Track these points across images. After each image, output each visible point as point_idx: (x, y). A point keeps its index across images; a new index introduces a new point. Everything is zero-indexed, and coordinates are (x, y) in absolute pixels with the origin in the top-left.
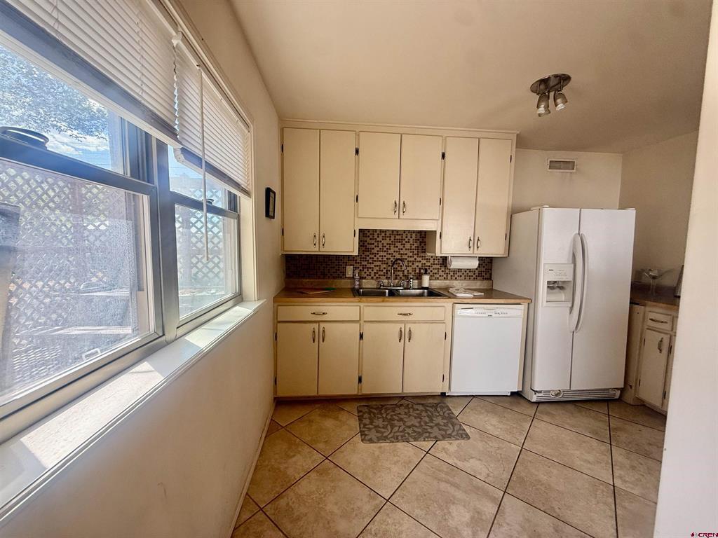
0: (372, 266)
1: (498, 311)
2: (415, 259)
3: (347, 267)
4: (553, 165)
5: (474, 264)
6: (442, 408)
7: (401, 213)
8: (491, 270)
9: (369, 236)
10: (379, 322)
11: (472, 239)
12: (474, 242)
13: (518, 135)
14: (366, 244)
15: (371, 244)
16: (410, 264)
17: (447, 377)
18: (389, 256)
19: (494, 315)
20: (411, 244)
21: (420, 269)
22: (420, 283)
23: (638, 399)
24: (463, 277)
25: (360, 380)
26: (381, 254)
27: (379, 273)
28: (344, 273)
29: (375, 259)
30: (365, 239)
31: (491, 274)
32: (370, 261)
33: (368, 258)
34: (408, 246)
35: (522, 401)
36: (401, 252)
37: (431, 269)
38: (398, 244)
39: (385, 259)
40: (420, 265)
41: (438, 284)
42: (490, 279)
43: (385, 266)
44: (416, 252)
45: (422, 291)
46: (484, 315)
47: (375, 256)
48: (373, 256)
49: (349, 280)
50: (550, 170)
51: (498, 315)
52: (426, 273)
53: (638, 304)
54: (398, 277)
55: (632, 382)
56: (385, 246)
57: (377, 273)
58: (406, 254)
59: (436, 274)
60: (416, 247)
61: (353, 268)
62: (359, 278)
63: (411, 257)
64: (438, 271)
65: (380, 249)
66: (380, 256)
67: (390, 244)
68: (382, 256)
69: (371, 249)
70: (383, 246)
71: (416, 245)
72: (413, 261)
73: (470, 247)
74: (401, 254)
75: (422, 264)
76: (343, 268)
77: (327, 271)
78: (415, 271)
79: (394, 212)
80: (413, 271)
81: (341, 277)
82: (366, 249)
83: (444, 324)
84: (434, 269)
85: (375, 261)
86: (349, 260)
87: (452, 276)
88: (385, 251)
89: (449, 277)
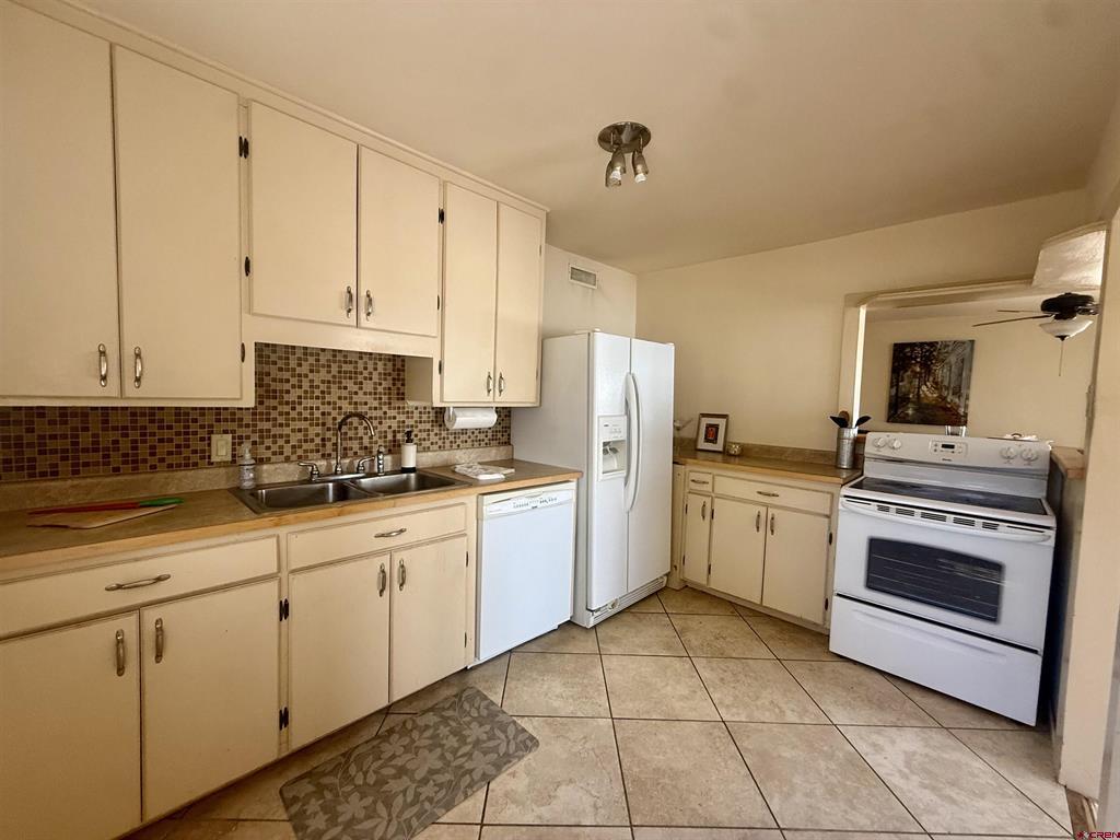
0: (286, 431)
1: (544, 497)
2: (385, 413)
3: (214, 437)
4: (576, 274)
5: (490, 419)
7: (363, 315)
8: (509, 428)
9: (275, 363)
10: (331, 563)
11: (492, 376)
12: (495, 382)
13: (547, 214)
15: (281, 381)
16: (375, 423)
17: (471, 635)
18: (327, 408)
19: (539, 505)
20: (375, 381)
21: (394, 432)
22: (399, 460)
23: (684, 581)
24: (469, 443)
25: (284, 719)
26: (310, 403)
27: (305, 446)
28: (205, 456)
29: (293, 414)
31: (509, 435)
32: (281, 420)
33: (274, 414)
34: (368, 386)
35: (575, 632)
36: (355, 398)
37: (417, 431)
38: (350, 384)
39: (317, 414)
40: (395, 426)
41: (429, 460)
42: (508, 443)
43: (319, 429)
44: (385, 399)
45: (405, 475)
46: (524, 508)
47: (294, 409)
48: (286, 409)
49: (222, 471)
50: (573, 281)
51: (544, 504)
52: (409, 440)
53: (679, 463)
54: (350, 453)
56: (318, 387)
57: (300, 447)
58: (366, 404)
59: (424, 440)
60: (385, 389)
61: (233, 438)
62: (253, 462)
63: (376, 408)
64: (429, 435)
65: (306, 392)
66: (305, 408)
67: (329, 382)
68: (312, 408)
69: (281, 391)
70: (311, 387)
71: (385, 384)
72: (381, 418)
73: (489, 391)
74: (356, 403)
75: (399, 422)
76: (202, 439)
77: (143, 451)
78: (386, 437)
79: (345, 312)
80: (380, 438)
81: (196, 464)
82: (267, 391)
83: (465, 538)
84: (420, 431)
85: (294, 419)
86: (218, 420)
87: (451, 442)
88: (317, 398)
89: (447, 444)
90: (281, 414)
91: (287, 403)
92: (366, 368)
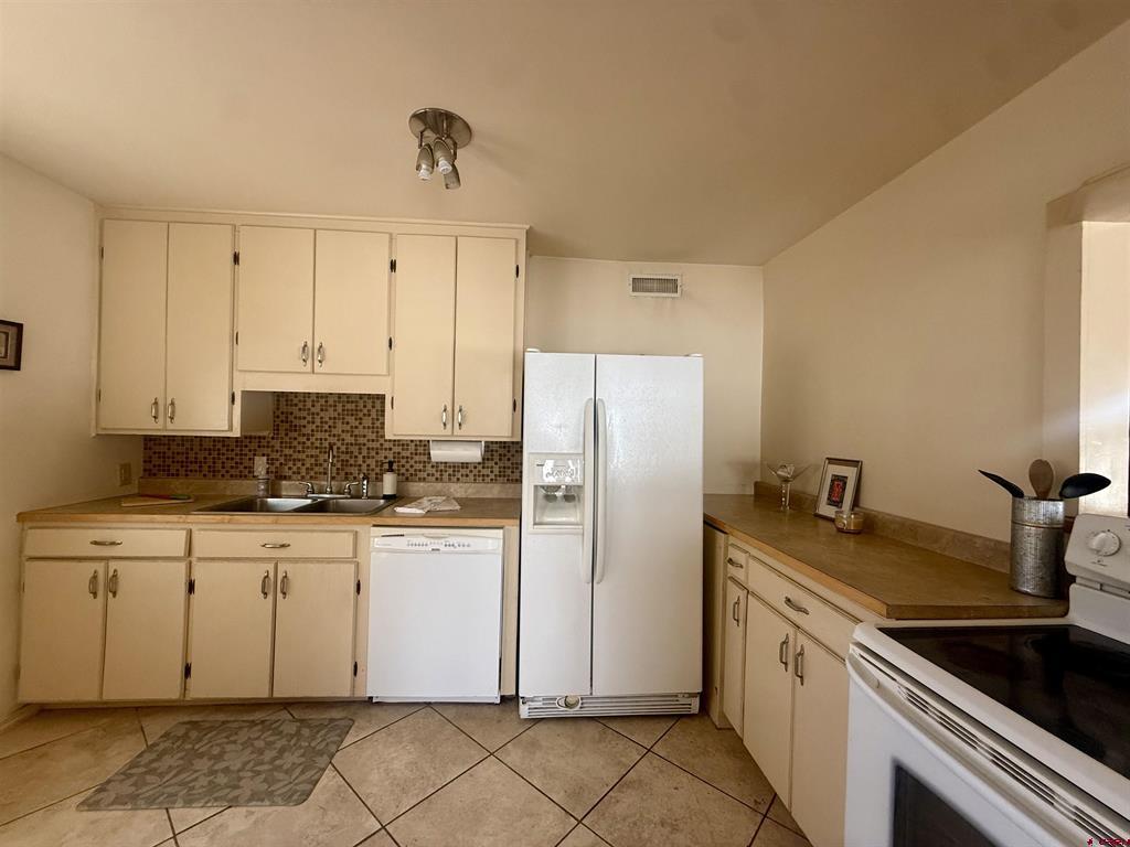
0: (303, 456)
1: (451, 540)
3: (256, 458)
4: (639, 284)
6: (334, 729)
7: (317, 363)
9: (296, 405)
11: (449, 409)
12: (454, 414)
13: (528, 232)
14: (291, 418)
15: (300, 418)
16: (373, 453)
17: (363, 667)
18: (332, 440)
25: (188, 671)
26: (319, 435)
27: (316, 469)
28: (251, 470)
29: (308, 444)
30: (290, 409)
32: (300, 448)
33: (295, 443)
36: (356, 432)
37: (412, 462)
38: (351, 420)
39: (326, 444)
40: (390, 456)
46: (424, 548)
47: (308, 439)
50: (637, 294)
51: (451, 548)
52: (390, 470)
53: (720, 530)
54: (351, 477)
55: (717, 681)
56: (326, 423)
57: (312, 469)
58: (364, 436)
59: (420, 471)
61: (268, 460)
63: (373, 441)
64: (425, 467)
65: (318, 426)
66: (317, 439)
67: (335, 418)
68: (321, 439)
69: (300, 426)
70: (321, 422)
72: (377, 449)
73: (445, 425)
74: (356, 436)
75: (394, 453)
76: (250, 459)
77: (219, 466)
79: (303, 362)
80: (377, 466)
81: (246, 476)
82: (291, 426)
83: (354, 566)
84: (416, 462)
85: (308, 448)
86: (259, 447)
87: (450, 475)
88: (326, 431)
89: (446, 476)
90: (299, 443)
91: (304, 435)
92: (365, 406)
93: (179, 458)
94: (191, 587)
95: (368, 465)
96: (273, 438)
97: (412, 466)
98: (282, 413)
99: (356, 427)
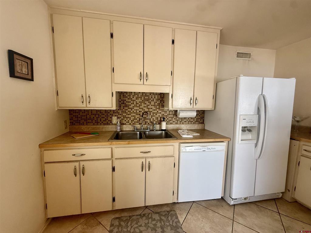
0: (130, 116)
1: (209, 147)
2: (158, 111)
3: (113, 117)
4: (239, 55)
5: (194, 114)
6: (172, 216)
7: (145, 81)
8: (204, 117)
9: (127, 97)
10: (127, 158)
11: (192, 98)
12: (193, 100)
13: (221, 30)
14: (125, 102)
15: (128, 102)
16: (155, 114)
17: (176, 192)
18: (141, 110)
19: (206, 150)
20: (155, 101)
21: (161, 117)
22: (161, 127)
24: (187, 122)
25: (114, 200)
26: (136, 108)
27: (135, 121)
28: (111, 122)
29: (132, 111)
30: (125, 99)
31: (203, 120)
32: (129, 113)
33: (127, 111)
34: (153, 103)
36: (149, 107)
37: (168, 117)
38: (147, 102)
39: (138, 111)
40: (161, 116)
41: (172, 127)
42: (203, 123)
43: (138, 116)
44: (158, 107)
45: (161, 132)
46: (200, 150)
47: (132, 110)
49: (114, 126)
50: (238, 58)
51: (209, 150)
52: (164, 121)
53: (294, 140)
54: (147, 123)
55: (290, 188)
56: (138, 104)
57: (133, 121)
58: (152, 108)
59: (171, 120)
60: (158, 104)
61: (117, 118)
62: (120, 124)
63: (155, 110)
64: (172, 119)
65: (135, 105)
66: (135, 110)
67: (141, 102)
68: (136, 110)
69: (129, 105)
70: (136, 104)
71: (158, 102)
72: (156, 113)
73: (191, 104)
74: (149, 108)
75: (162, 114)
76: (110, 118)
77: (99, 120)
78: (158, 119)
79: (140, 80)
80: (156, 119)
81: (109, 124)
82: (125, 105)
83: (174, 158)
84: (169, 117)
85: (132, 113)
86: (114, 113)
87: (180, 122)
88: (138, 107)
89: (179, 122)
90: (128, 111)
91: (130, 108)
92: (152, 98)
93: (83, 117)
94: (114, 169)
95: (153, 119)
96: (119, 110)
97: (168, 119)
98: (122, 100)
99: (149, 105)
